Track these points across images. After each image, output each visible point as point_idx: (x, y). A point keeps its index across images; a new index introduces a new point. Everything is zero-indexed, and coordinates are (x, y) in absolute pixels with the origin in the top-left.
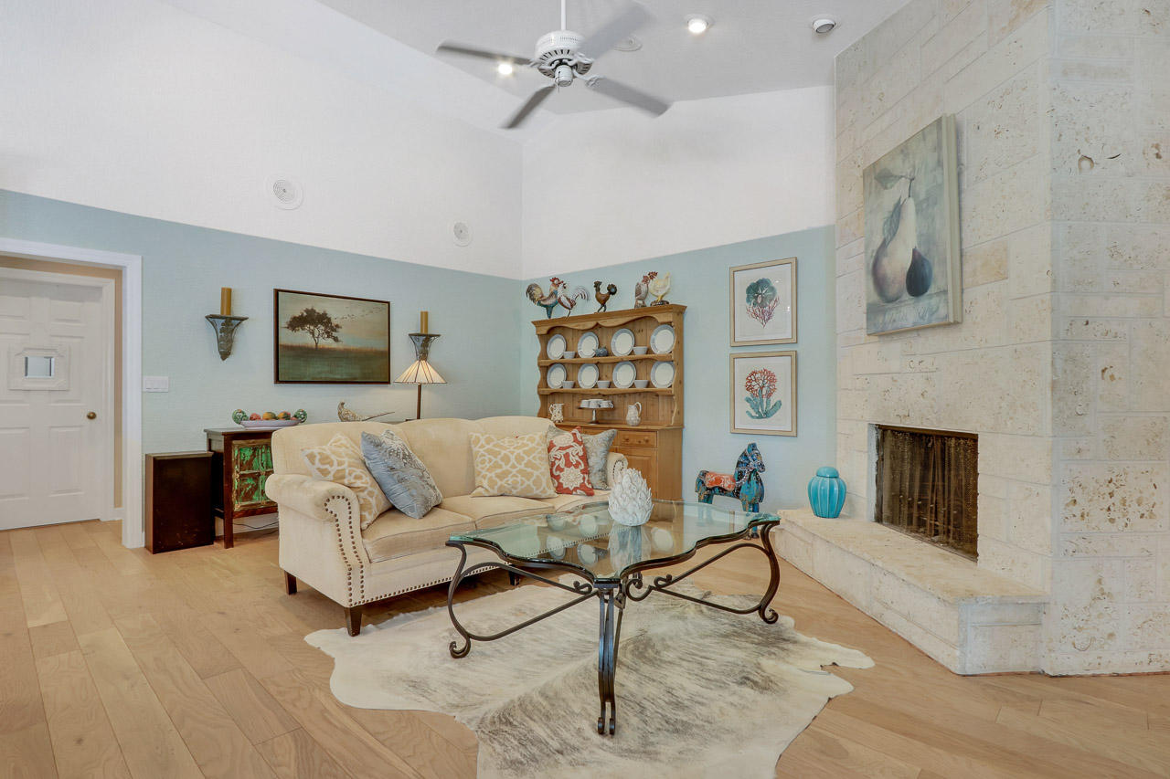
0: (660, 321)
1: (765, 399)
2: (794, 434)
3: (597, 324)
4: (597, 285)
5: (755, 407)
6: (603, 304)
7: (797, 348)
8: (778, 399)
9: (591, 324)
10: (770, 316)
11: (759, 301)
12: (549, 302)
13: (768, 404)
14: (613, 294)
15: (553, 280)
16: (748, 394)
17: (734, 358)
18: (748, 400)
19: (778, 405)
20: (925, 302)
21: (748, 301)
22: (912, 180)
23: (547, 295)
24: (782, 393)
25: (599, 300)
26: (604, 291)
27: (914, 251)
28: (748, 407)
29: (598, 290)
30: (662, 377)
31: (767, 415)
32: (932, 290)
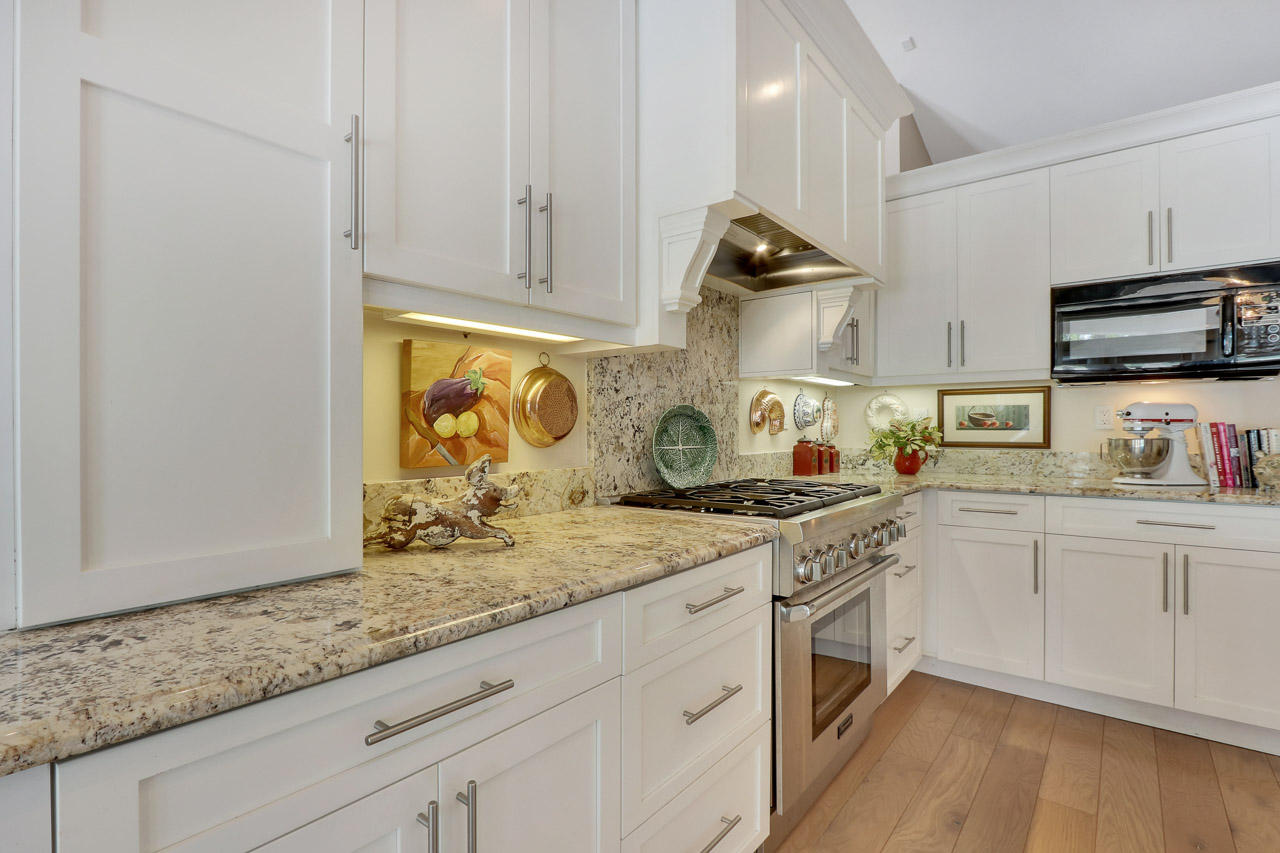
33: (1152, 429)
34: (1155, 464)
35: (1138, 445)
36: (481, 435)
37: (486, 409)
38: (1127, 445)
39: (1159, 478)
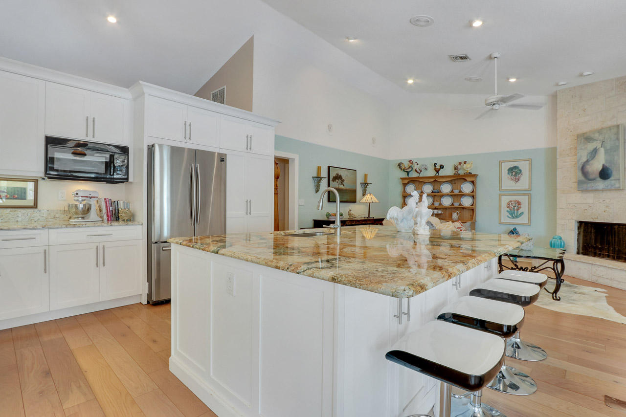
0: (468, 180)
1: (516, 211)
2: (529, 225)
3: (435, 180)
4: (435, 165)
5: (511, 214)
6: (438, 172)
7: (531, 192)
8: (523, 211)
9: (432, 180)
10: (519, 180)
11: (514, 174)
12: (408, 170)
13: (517, 213)
14: (443, 168)
15: (410, 161)
16: (508, 209)
17: (500, 196)
18: (508, 211)
19: (522, 213)
20: (607, 182)
21: (508, 174)
22: (603, 142)
23: (407, 167)
24: (524, 208)
25: (436, 171)
26: (438, 167)
27: (603, 165)
28: (508, 214)
29: (435, 166)
30: (467, 202)
31: (517, 217)
32: (612, 178)
33: (85, 200)
34: (87, 214)
35: (81, 206)
38: (76, 206)
39: (87, 219)
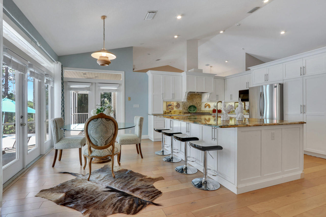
36: (172, 108)
37: (172, 106)
